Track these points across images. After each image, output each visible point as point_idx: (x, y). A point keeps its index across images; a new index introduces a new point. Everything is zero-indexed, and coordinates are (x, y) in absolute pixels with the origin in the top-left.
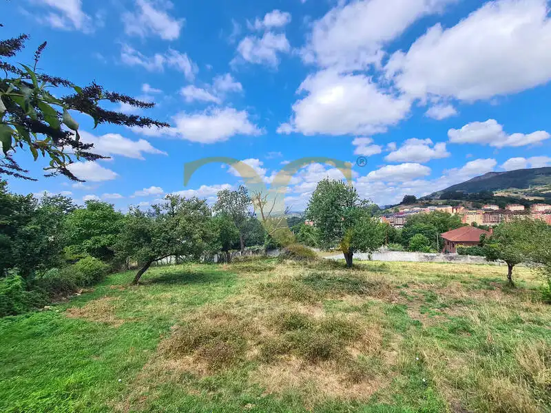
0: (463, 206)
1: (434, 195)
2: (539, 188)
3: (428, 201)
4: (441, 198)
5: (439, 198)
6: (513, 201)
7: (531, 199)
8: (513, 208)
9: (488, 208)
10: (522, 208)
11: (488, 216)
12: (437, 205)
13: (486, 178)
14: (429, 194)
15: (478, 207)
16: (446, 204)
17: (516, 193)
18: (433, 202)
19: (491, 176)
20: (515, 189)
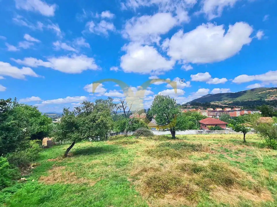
0: (200, 108)
1: (187, 103)
2: (226, 101)
3: (185, 106)
4: (191, 105)
5: (190, 105)
6: (218, 107)
7: (224, 105)
8: (218, 109)
9: (209, 109)
10: (221, 109)
11: (209, 113)
12: (189, 108)
13: (208, 96)
14: (185, 103)
15: (206, 109)
16: (193, 108)
17: (218, 103)
18: (188, 107)
19: (209, 95)
20: (218, 101)
